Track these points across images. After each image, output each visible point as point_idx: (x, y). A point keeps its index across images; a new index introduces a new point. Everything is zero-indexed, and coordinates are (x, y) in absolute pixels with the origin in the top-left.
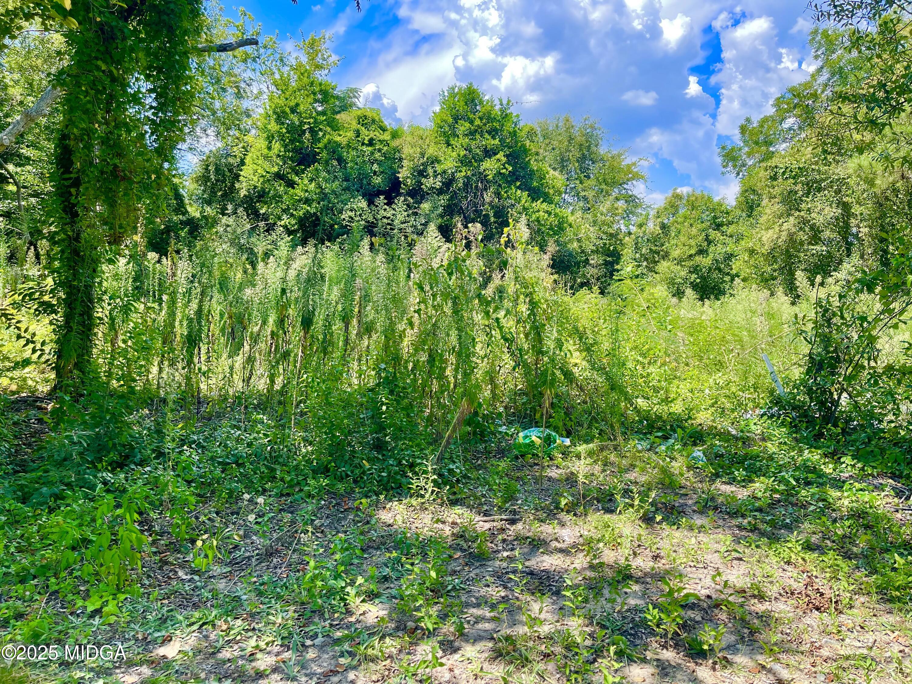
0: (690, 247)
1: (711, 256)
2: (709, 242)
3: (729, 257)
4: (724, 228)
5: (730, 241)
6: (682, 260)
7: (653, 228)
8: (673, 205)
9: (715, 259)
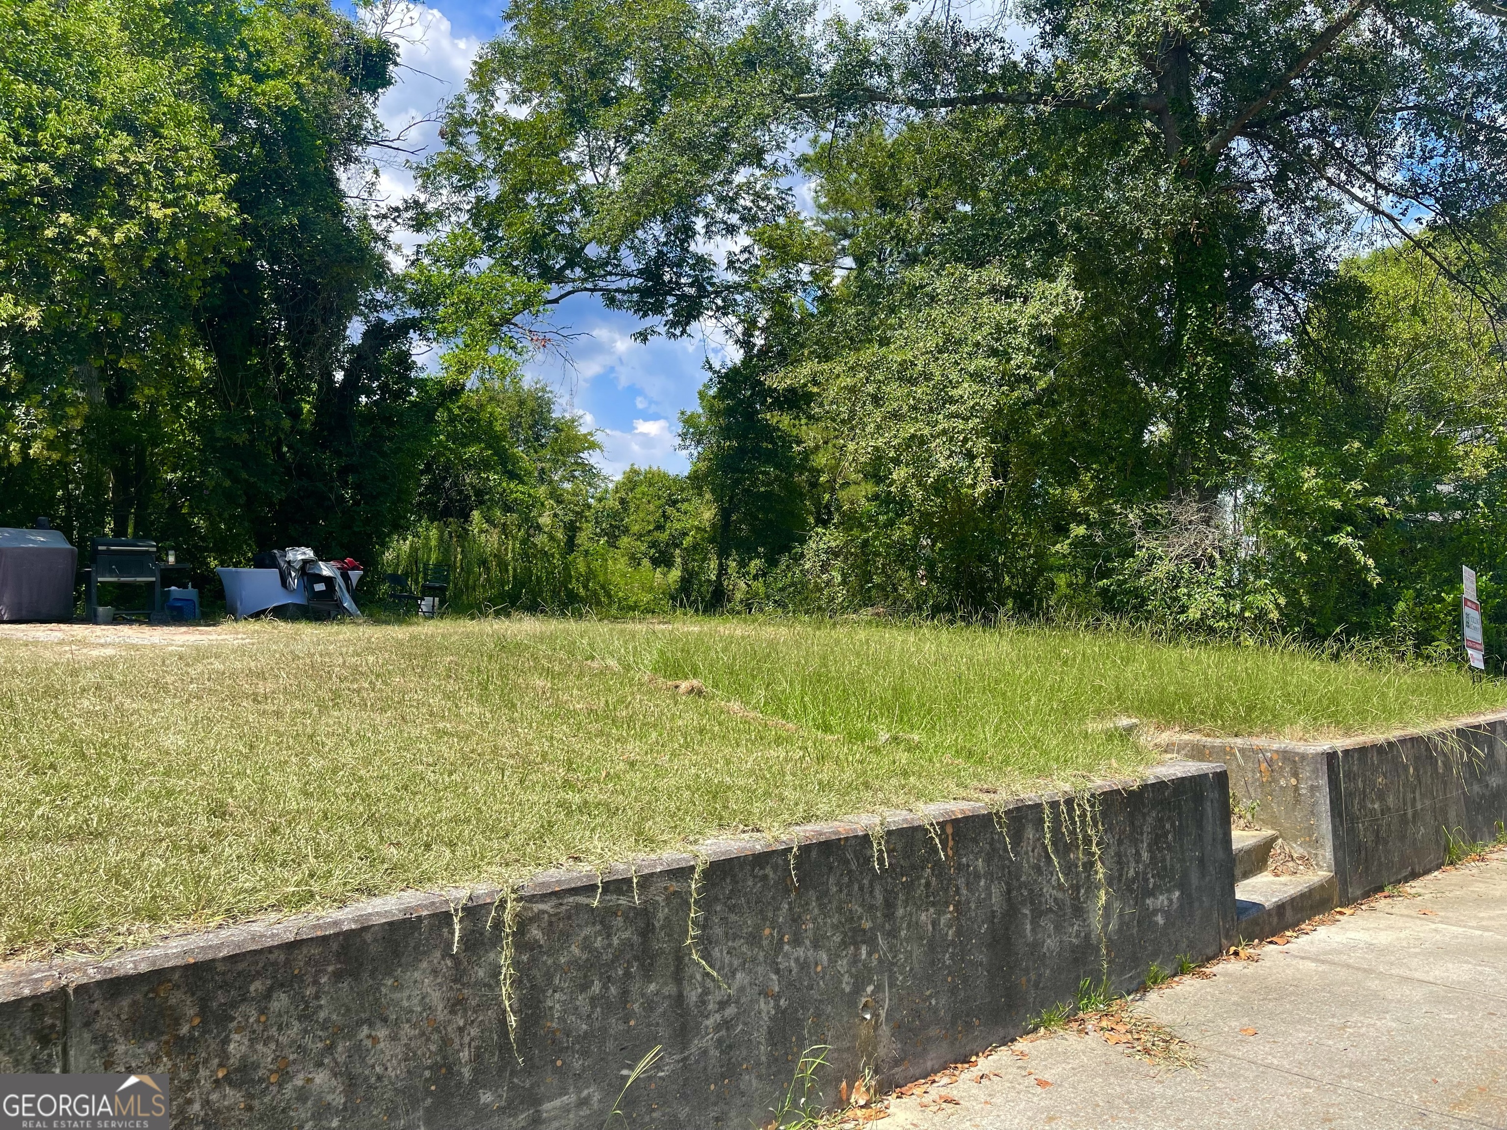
0: (649, 522)
2: (666, 518)
4: (679, 505)
5: (683, 517)
6: (641, 535)
7: (612, 503)
8: (632, 481)
9: (671, 534)
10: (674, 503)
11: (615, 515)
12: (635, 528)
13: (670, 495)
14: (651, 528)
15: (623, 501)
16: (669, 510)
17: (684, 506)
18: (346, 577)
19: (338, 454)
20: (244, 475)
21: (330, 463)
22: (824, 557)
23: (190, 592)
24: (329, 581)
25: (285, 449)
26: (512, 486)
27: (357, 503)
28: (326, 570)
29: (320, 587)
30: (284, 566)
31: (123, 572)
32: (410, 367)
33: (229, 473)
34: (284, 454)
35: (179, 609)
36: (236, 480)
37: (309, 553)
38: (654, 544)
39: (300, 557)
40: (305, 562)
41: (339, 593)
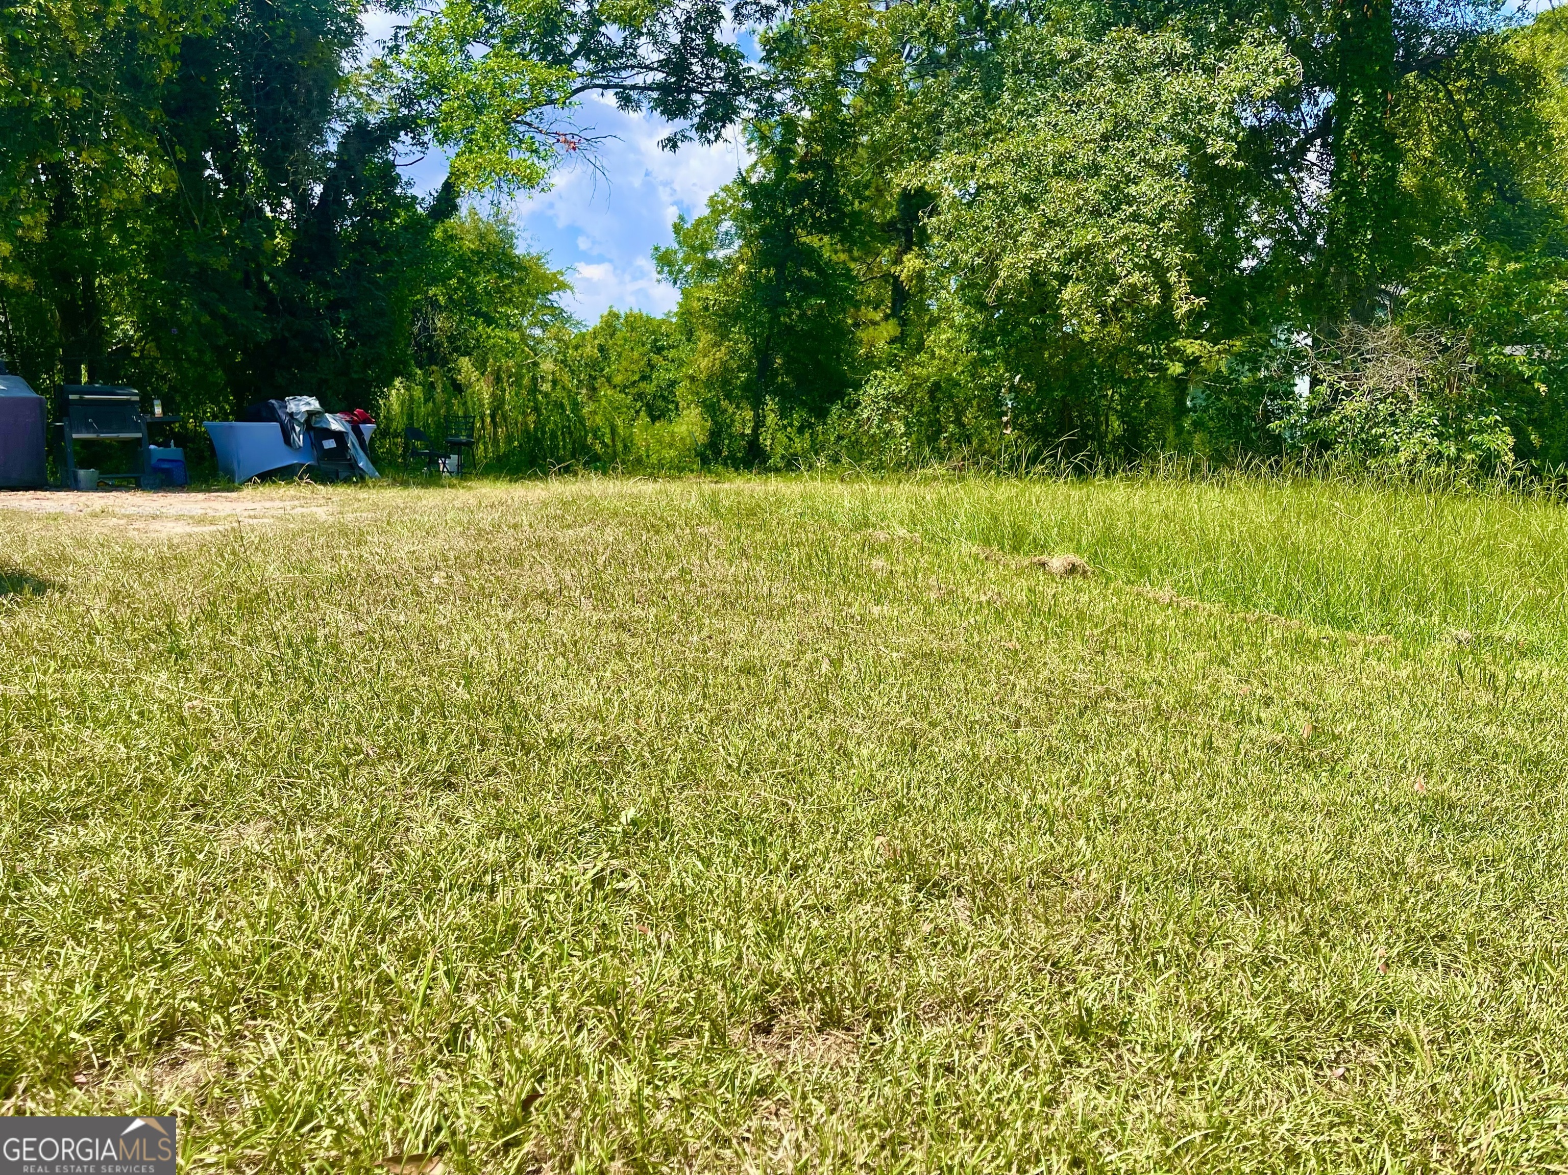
0: (633, 372)
1: (655, 382)
2: (652, 367)
3: (673, 383)
4: (665, 353)
5: (672, 366)
6: (626, 387)
7: (590, 350)
8: (610, 325)
9: (658, 386)
10: (659, 350)
11: (593, 365)
12: (618, 379)
13: (656, 340)
14: (636, 378)
15: (601, 349)
16: (655, 358)
17: (672, 354)
18: (358, 433)
19: (324, 285)
20: (223, 310)
21: (313, 295)
22: (883, 404)
23: (173, 451)
24: (339, 436)
25: (267, 278)
26: (489, 330)
27: (351, 345)
28: (335, 423)
29: (329, 444)
30: (286, 419)
31: (104, 426)
32: (395, 181)
33: (204, 305)
34: (265, 284)
35: (166, 472)
36: (213, 314)
37: (314, 404)
38: (640, 396)
39: (304, 408)
40: (310, 414)
41: (352, 451)
